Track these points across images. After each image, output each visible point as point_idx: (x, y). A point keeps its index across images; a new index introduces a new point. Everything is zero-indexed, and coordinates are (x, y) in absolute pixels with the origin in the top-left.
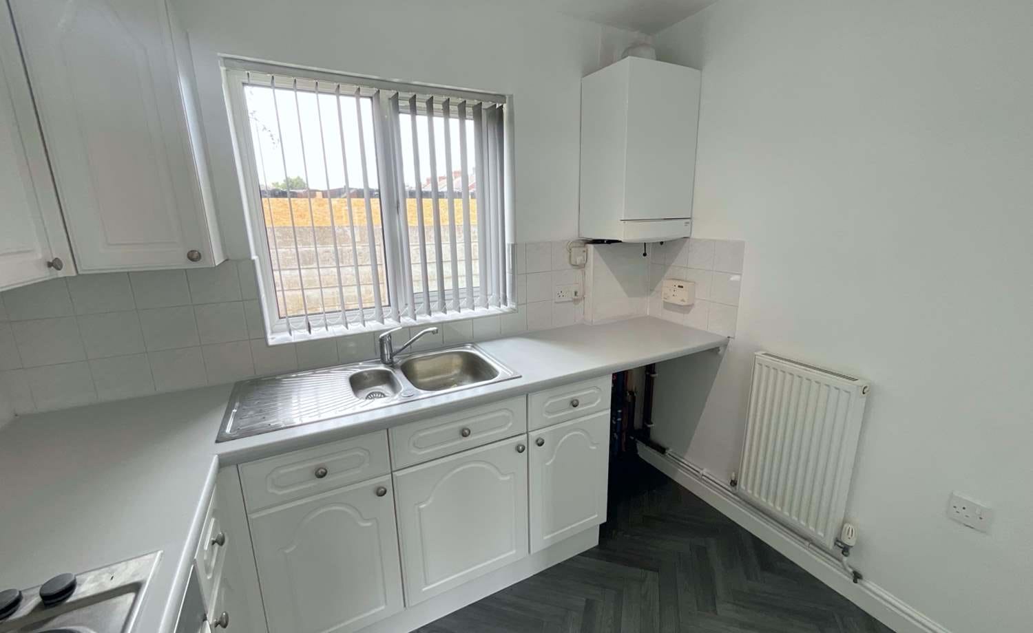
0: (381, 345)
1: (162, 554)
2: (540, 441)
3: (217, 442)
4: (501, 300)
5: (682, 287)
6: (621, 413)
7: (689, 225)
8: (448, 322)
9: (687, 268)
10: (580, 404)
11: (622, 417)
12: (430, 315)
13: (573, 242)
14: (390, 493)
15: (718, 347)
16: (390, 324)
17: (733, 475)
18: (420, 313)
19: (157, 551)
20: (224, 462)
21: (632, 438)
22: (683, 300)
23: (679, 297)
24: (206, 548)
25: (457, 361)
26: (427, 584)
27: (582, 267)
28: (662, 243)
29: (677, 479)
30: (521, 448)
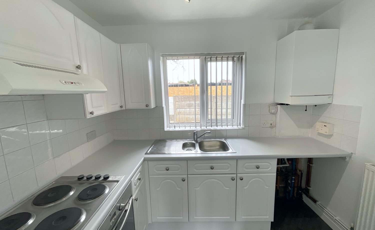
0: (194, 134)
1: (125, 177)
2: (241, 178)
3: (145, 154)
4: (239, 124)
5: (326, 126)
6: (294, 179)
7: (331, 98)
8: (218, 130)
9: (330, 117)
10: (260, 168)
11: (294, 180)
12: (212, 127)
13: (271, 104)
14: (186, 181)
15: (346, 157)
16: (198, 128)
17: (352, 224)
18: (208, 126)
19: (124, 176)
20: (145, 160)
21: (300, 192)
22: (326, 132)
23: (324, 131)
24: (136, 179)
25: (219, 143)
26: (196, 216)
27: (275, 114)
28: (316, 106)
29: (322, 218)
30: (233, 179)
